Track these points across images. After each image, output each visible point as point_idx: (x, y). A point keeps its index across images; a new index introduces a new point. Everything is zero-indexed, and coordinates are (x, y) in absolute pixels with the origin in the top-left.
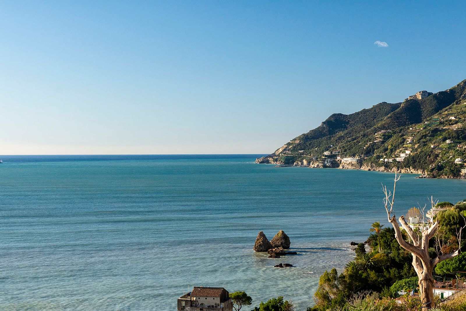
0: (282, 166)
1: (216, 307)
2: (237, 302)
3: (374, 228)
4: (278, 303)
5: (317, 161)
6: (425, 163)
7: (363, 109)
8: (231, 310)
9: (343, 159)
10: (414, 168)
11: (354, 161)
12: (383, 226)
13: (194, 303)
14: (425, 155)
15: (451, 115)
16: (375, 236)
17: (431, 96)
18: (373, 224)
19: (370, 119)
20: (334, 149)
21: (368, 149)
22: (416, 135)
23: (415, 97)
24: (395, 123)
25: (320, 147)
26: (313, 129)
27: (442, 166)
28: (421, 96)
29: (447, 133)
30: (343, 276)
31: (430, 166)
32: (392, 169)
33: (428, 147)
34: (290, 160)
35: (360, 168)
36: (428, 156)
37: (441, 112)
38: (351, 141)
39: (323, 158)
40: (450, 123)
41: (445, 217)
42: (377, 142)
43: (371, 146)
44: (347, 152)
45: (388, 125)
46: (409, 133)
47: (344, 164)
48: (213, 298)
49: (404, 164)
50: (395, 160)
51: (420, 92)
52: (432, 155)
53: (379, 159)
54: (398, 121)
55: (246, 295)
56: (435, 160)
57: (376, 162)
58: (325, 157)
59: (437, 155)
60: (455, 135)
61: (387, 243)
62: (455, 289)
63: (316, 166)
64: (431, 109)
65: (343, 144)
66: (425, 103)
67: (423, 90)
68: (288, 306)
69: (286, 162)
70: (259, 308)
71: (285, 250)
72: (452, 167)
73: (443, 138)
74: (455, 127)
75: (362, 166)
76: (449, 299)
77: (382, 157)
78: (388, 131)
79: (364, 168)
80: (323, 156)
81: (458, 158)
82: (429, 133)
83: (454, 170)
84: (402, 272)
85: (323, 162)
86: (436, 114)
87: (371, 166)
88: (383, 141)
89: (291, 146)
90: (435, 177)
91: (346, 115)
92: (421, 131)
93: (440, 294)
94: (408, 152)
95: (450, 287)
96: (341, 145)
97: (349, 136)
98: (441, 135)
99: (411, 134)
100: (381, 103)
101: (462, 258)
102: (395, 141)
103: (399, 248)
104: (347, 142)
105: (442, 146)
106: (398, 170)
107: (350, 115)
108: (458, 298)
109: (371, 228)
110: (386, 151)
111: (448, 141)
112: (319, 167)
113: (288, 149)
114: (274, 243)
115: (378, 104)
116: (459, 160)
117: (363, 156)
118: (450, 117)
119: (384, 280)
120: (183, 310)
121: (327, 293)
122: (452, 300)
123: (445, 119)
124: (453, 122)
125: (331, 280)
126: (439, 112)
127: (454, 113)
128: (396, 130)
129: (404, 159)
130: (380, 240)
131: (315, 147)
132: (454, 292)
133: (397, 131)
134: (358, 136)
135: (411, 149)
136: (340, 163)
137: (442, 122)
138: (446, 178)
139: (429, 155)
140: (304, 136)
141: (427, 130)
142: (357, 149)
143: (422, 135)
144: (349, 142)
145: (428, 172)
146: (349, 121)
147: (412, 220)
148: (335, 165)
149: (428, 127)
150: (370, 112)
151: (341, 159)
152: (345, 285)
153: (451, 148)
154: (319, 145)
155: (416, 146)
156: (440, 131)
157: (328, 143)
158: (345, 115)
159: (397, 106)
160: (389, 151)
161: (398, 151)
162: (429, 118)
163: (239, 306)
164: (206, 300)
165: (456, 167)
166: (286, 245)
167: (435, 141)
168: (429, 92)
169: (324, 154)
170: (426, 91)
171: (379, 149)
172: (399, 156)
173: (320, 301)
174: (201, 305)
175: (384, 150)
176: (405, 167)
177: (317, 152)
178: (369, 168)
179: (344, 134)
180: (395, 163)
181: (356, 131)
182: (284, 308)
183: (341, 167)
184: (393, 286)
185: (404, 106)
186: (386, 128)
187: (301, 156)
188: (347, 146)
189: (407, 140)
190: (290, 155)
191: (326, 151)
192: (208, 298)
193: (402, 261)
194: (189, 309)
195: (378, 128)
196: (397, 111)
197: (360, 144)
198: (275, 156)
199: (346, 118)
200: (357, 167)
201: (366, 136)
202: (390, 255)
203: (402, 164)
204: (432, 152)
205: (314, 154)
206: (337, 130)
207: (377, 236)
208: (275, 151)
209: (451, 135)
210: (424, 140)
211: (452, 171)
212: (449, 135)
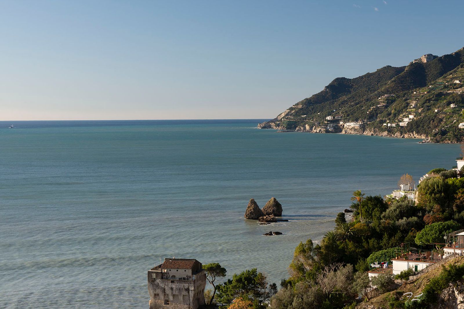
0: (284, 131)
1: (188, 279)
2: (211, 273)
3: (356, 197)
4: (251, 275)
5: (320, 126)
6: (428, 128)
7: (367, 73)
8: (204, 282)
9: (346, 124)
10: (418, 133)
11: (357, 125)
12: (364, 194)
13: (165, 276)
14: (429, 120)
15: (456, 78)
16: (357, 205)
17: (436, 59)
18: (355, 192)
19: (374, 83)
20: (336, 114)
21: (372, 113)
22: (420, 99)
23: (420, 60)
24: (398, 86)
25: (323, 112)
26: (316, 94)
27: (445, 130)
28: (426, 59)
29: (451, 97)
30: (318, 247)
31: (434, 131)
32: (395, 134)
33: (432, 111)
34: (292, 125)
35: (363, 133)
36: (432, 121)
37: (446, 76)
38: (354, 106)
39: (326, 123)
40: (455, 87)
41: (429, 185)
42: (381, 107)
43: (374, 110)
44: (350, 117)
45: (392, 90)
46: (413, 97)
47: (346, 129)
48: (184, 270)
49: (407, 129)
50: (398, 125)
51: (425, 55)
52: (436, 120)
53: (381, 124)
54: (402, 85)
55: (220, 266)
56: (439, 124)
57: (379, 127)
58: (327, 122)
59: (441, 120)
60: (459, 99)
61: (369, 212)
62: (430, 261)
63: (318, 131)
64: (436, 72)
65: (346, 109)
66: (430, 66)
67: (428, 54)
68: (261, 278)
69: (288, 127)
70: (232, 280)
71: (276, 218)
72: (455, 132)
73: (447, 103)
74: (460, 91)
75: (365, 131)
76: (423, 272)
77: (385, 122)
78: (392, 95)
79: (367, 132)
80: (326, 121)
81: (462, 122)
82: (433, 97)
83: (458, 134)
84: (382, 242)
85: (325, 127)
86: (441, 78)
87: (374, 131)
88: (387, 106)
89: (294, 111)
90: (438, 142)
91: (350, 79)
92: (425, 95)
93: (414, 266)
94: (411, 117)
95: (425, 260)
96: (344, 109)
97: (353, 100)
98: (445, 99)
99: (415, 98)
100: (385, 67)
101: (443, 228)
102: (398, 106)
103: (380, 217)
104: (349, 106)
105: (446, 110)
106: (401, 135)
107: (354, 79)
108: (432, 271)
109: (352, 197)
110: (389, 116)
111: (452, 106)
112: (321, 132)
113: (290, 114)
114: (266, 211)
115: (382, 67)
116: (462, 124)
117: (366, 121)
118: (454, 81)
119: (362, 251)
120: (154, 282)
121: (302, 264)
122: (426, 273)
123: (449, 83)
124: (458, 86)
125: (307, 251)
126: (444, 76)
127: (459, 77)
128: (399, 94)
129: (407, 123)
130: (362, 209)
131: (318, 112)
132: (428, 264)
133: (401, 95)
134: (361, 100)
135: (415, 114)
136: (343, 128)
137: (446, 86)
138: (450, 143)
139: (432, 119)
140: (307, 100)
141: (431, 93)
142: (360, 114)
143: (425, 99)
144: (352, 106)
145: (431, 137)
146: (352, 85)
147: (403, 187)
148: (338, 130)
149: (432, 91)
150: (374, 76)
151: (344, 124)
152: (321, 256)
153: (455, 112)
154: (322, 110)
155: (420, 111)
156: (444, 95)
157: (331, 108)
158: (348, 79)
159: (402, 69)
160: (392, 115)
161: (401, 115)
162: (434, 82)
163: (213, 278)
164: (177, 272)
165: (460, 131)
166: (278, 212)
167: (439, 105)
168: (435, 55)
169: (326, 118)
170: (432, 55)
171: (382, 113)
172: (402, 121)
173: (295, 273)
174: (171, 277)
175: (387, 115)
176: (409, 132)
177: (320, 117)
178: (372, 133)
179: (347, 99)
180: (398, 128)
181: (360, 96)
182: (257, 280)
183: (343, 132)
184: (370, 257)
185: (408, 70)
186: (390, 92)
187: (304, 121)
188: (350, 111)
189: (411, 104)
190: (292, 120)
191: (329, 116)
192: (179, 270)
193: (383, 231)
194: (160, 281)
195: (382, 92)
196: (401, 74)
197: (363, 108)
198: (278, 121)
199: (350, 82)
200: (360, 132)
201: (370, 100)
202: (370, 225)
203: (406, 129)
204: (435, 116)
205: (316, 119)
206: (341, 95)
207: (358, 205)
208: (278, 116)
209: (456, 99)
210: (428, 105)
211: (456, 136)
212: (453, 99)
